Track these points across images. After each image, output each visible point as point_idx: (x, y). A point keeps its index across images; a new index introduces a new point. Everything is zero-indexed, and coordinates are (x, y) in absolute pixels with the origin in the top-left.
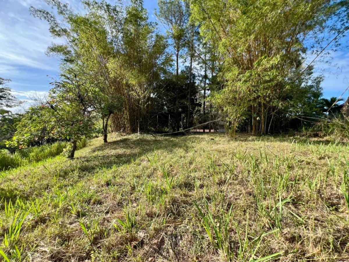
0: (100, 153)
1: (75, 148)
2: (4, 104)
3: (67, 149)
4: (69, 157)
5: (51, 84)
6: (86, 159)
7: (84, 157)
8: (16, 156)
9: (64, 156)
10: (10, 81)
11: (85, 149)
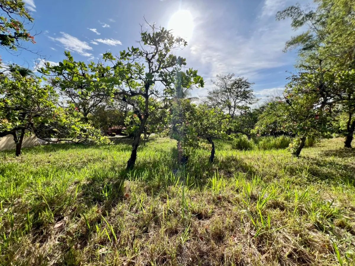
0: (338, 160)
1: (302, 145)
2: (248, 102)
3: (293, 145)
4: (294, 153)
5: (288, 79)
6: (316, 162)
7: (313, 159)
8: (251, 141)
9: (289, 151)
10: (254, 85)
11: (313, 149)
